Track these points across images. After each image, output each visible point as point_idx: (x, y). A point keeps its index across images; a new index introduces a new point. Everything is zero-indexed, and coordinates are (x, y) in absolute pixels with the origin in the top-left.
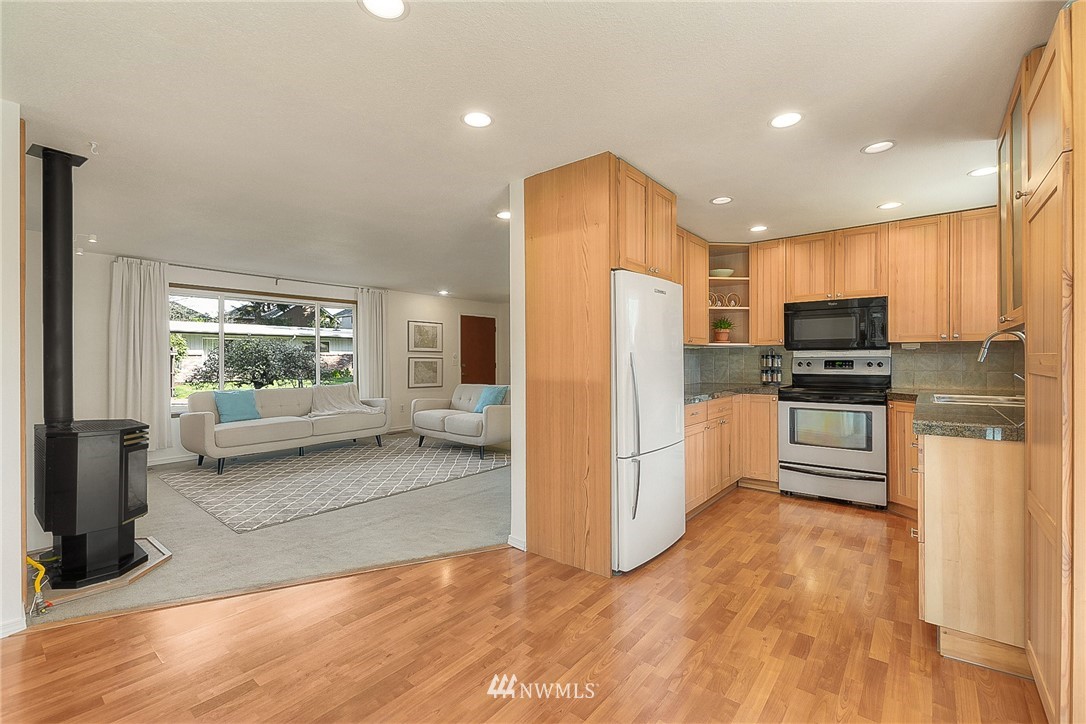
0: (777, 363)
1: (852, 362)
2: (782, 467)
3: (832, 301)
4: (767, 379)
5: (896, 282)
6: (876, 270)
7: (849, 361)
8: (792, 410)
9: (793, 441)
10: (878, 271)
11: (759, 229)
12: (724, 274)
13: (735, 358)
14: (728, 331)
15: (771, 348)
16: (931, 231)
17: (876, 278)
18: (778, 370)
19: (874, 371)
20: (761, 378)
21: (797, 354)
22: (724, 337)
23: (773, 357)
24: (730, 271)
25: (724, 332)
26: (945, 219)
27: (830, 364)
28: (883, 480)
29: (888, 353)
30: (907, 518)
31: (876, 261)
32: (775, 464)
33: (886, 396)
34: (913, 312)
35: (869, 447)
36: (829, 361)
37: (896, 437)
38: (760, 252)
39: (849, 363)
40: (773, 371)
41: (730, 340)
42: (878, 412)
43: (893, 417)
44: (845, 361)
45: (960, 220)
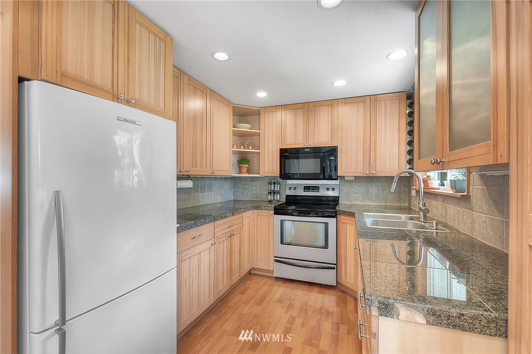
0: (277, 188)
1: (319, 187)
2: (276, 261)
3: (307, 148)
4: (271, 198)
5: (342, 137)
6: (331, 130)
7: (317, 187)
8: (282, 221)
9: (282, 243)
10: (332, 130)
11: (262, 94)
12: (245, 127)
13: (254, 183)
14: (247, 166)
15: (274, 178)
16: (361, 105)
17: (331, 134)
18: (278, 192)
19: (330, 193)
20: (268, 198)
21: (289, 182)
22: (245, 170)
23: (274, 183)
24: (249, 126)
25: (245, 167)
26: (368, 99)
27: (307, 188)
28: (334, 268)
29: (337, 182)
30: (347, 293)
31: (331, 124)
32: (272, 259)
33: (336, 212)
34: (351, 157)
35: (326, 246)
36: (306, 187)
37: (342, 239)
38: (267, 114)
39: (316, 188)
40: (274, 193)
41: (248, 172)
42: (332, 222)
43: (340, 226)
44: (315, 187)
45: (376, 100)
